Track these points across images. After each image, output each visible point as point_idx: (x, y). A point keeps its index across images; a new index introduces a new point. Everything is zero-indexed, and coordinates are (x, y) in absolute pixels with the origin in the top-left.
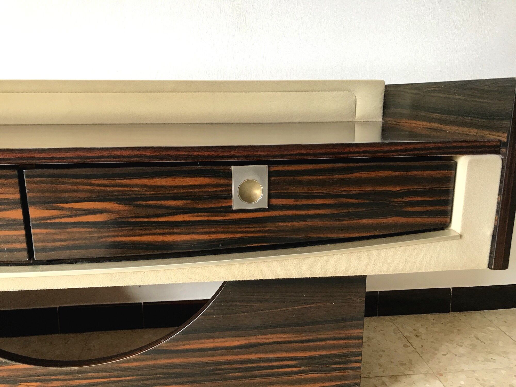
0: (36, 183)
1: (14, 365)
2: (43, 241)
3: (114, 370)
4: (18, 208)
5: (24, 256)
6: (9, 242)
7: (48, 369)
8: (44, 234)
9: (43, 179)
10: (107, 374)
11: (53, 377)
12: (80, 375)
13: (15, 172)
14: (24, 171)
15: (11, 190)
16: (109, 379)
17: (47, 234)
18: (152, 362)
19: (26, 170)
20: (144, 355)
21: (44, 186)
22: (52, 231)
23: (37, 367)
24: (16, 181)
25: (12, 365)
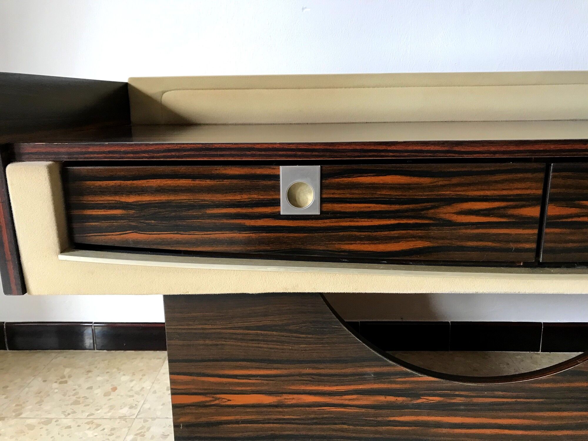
0: (563, 177)
1: (419, 377)
2: (555, 242)
3: (523, 390)
4: (537, 205)
5: (531, 257)
6: (518, 242)
7: (453, 383)
8: (556, 234)
9: (570, 174)
10: (515, 394)
11: (457, 393)
12: (486, 393)
13: (543, 166)
14: (552, 164)
15: (534, 185)
16: (515, 400)
17: (561, 234)
18: (567, 385)
19: (556, 164)
20: (559, 376)
21: (569, 182)
22: (567, 231)
23: (442, 380)
24: (542, 175)
25: (418, 377)
